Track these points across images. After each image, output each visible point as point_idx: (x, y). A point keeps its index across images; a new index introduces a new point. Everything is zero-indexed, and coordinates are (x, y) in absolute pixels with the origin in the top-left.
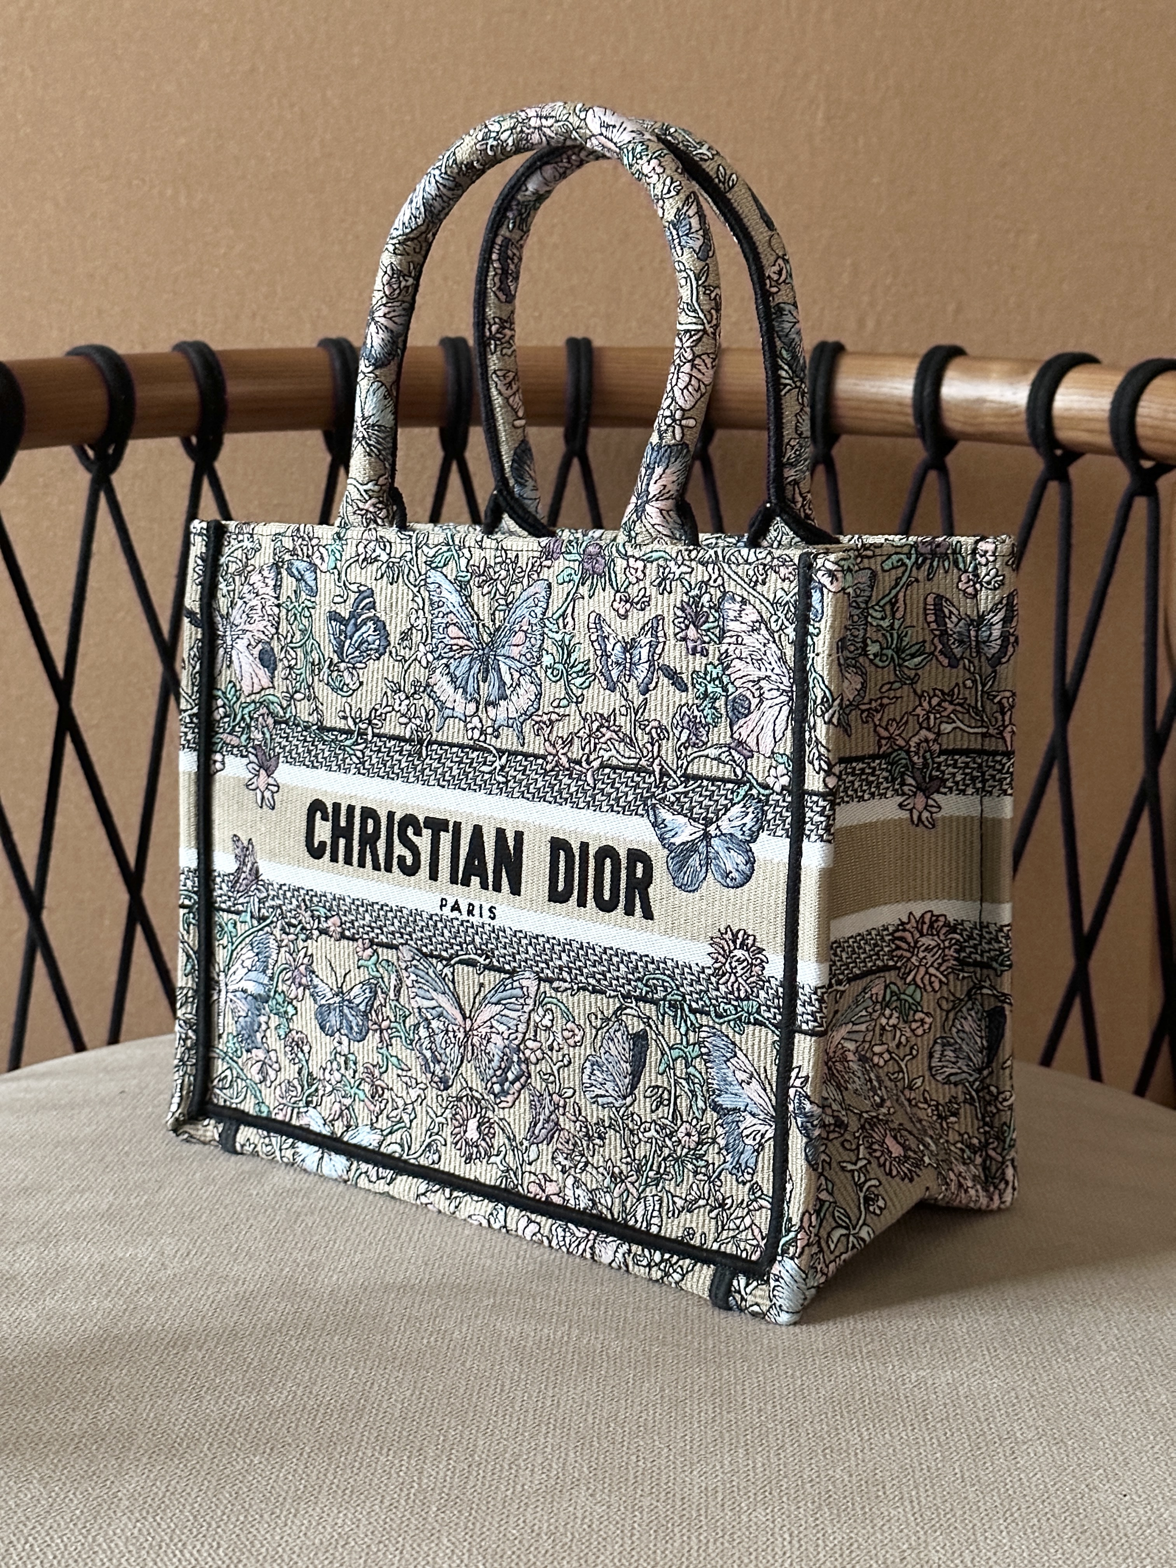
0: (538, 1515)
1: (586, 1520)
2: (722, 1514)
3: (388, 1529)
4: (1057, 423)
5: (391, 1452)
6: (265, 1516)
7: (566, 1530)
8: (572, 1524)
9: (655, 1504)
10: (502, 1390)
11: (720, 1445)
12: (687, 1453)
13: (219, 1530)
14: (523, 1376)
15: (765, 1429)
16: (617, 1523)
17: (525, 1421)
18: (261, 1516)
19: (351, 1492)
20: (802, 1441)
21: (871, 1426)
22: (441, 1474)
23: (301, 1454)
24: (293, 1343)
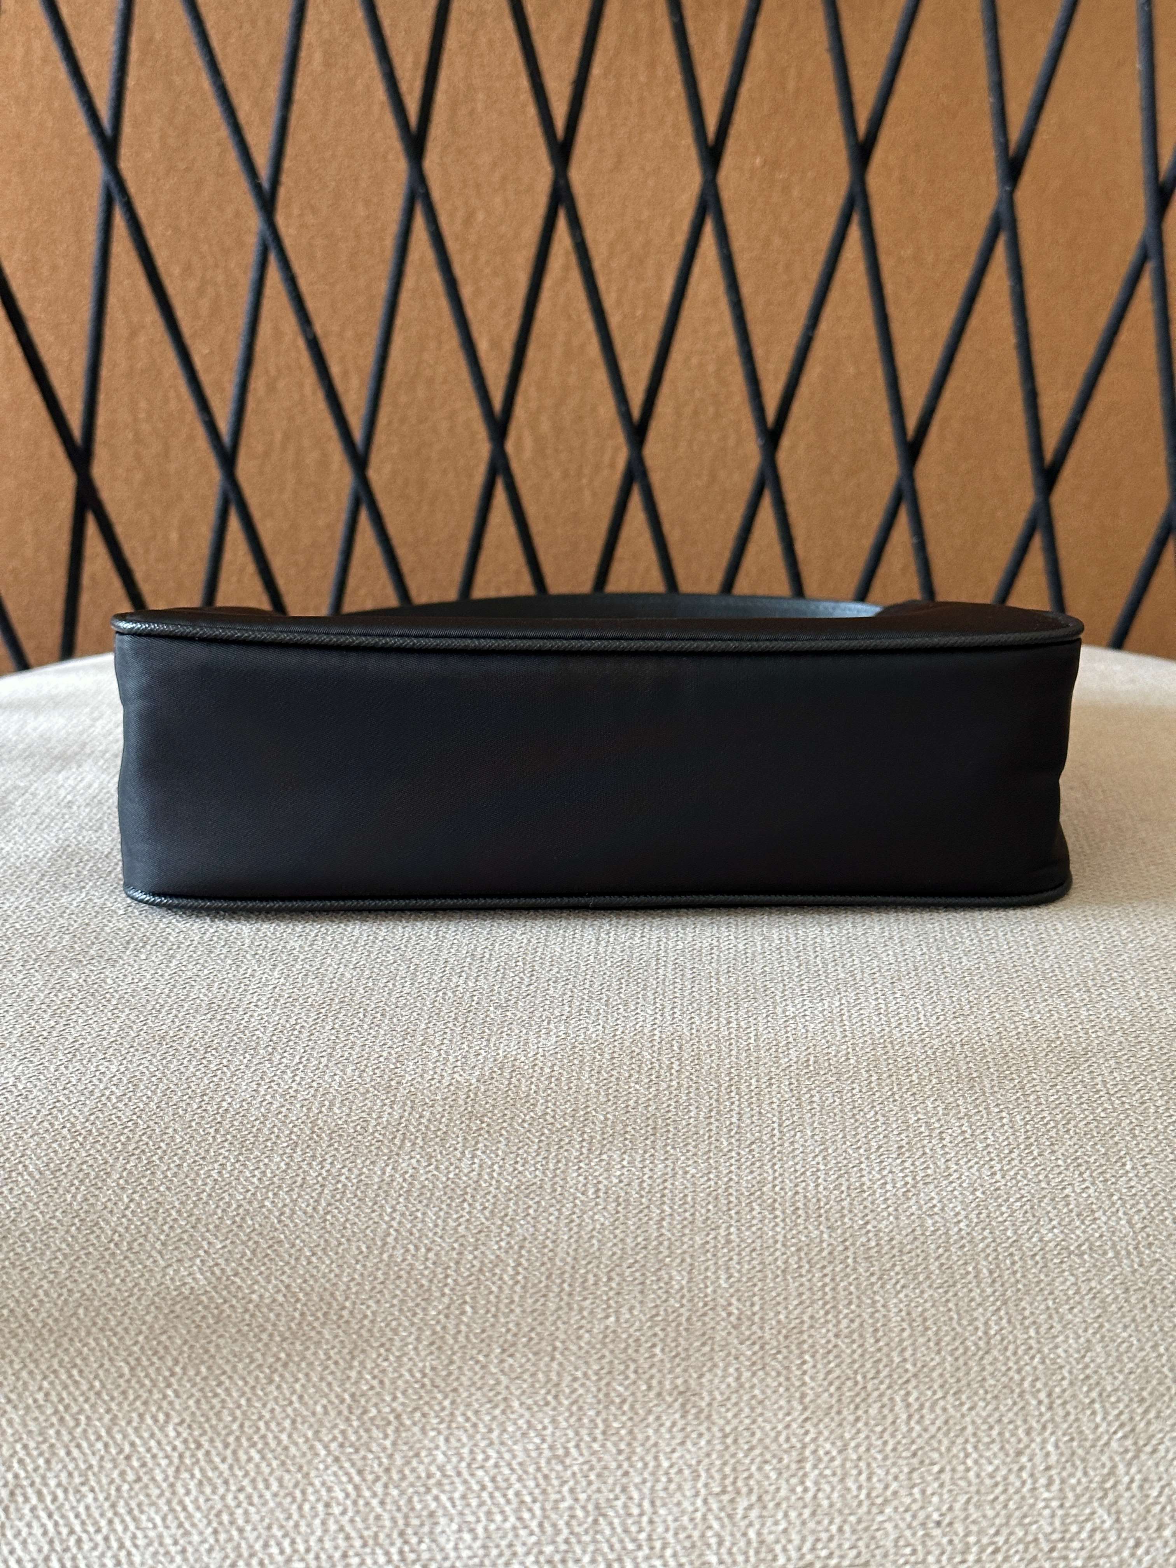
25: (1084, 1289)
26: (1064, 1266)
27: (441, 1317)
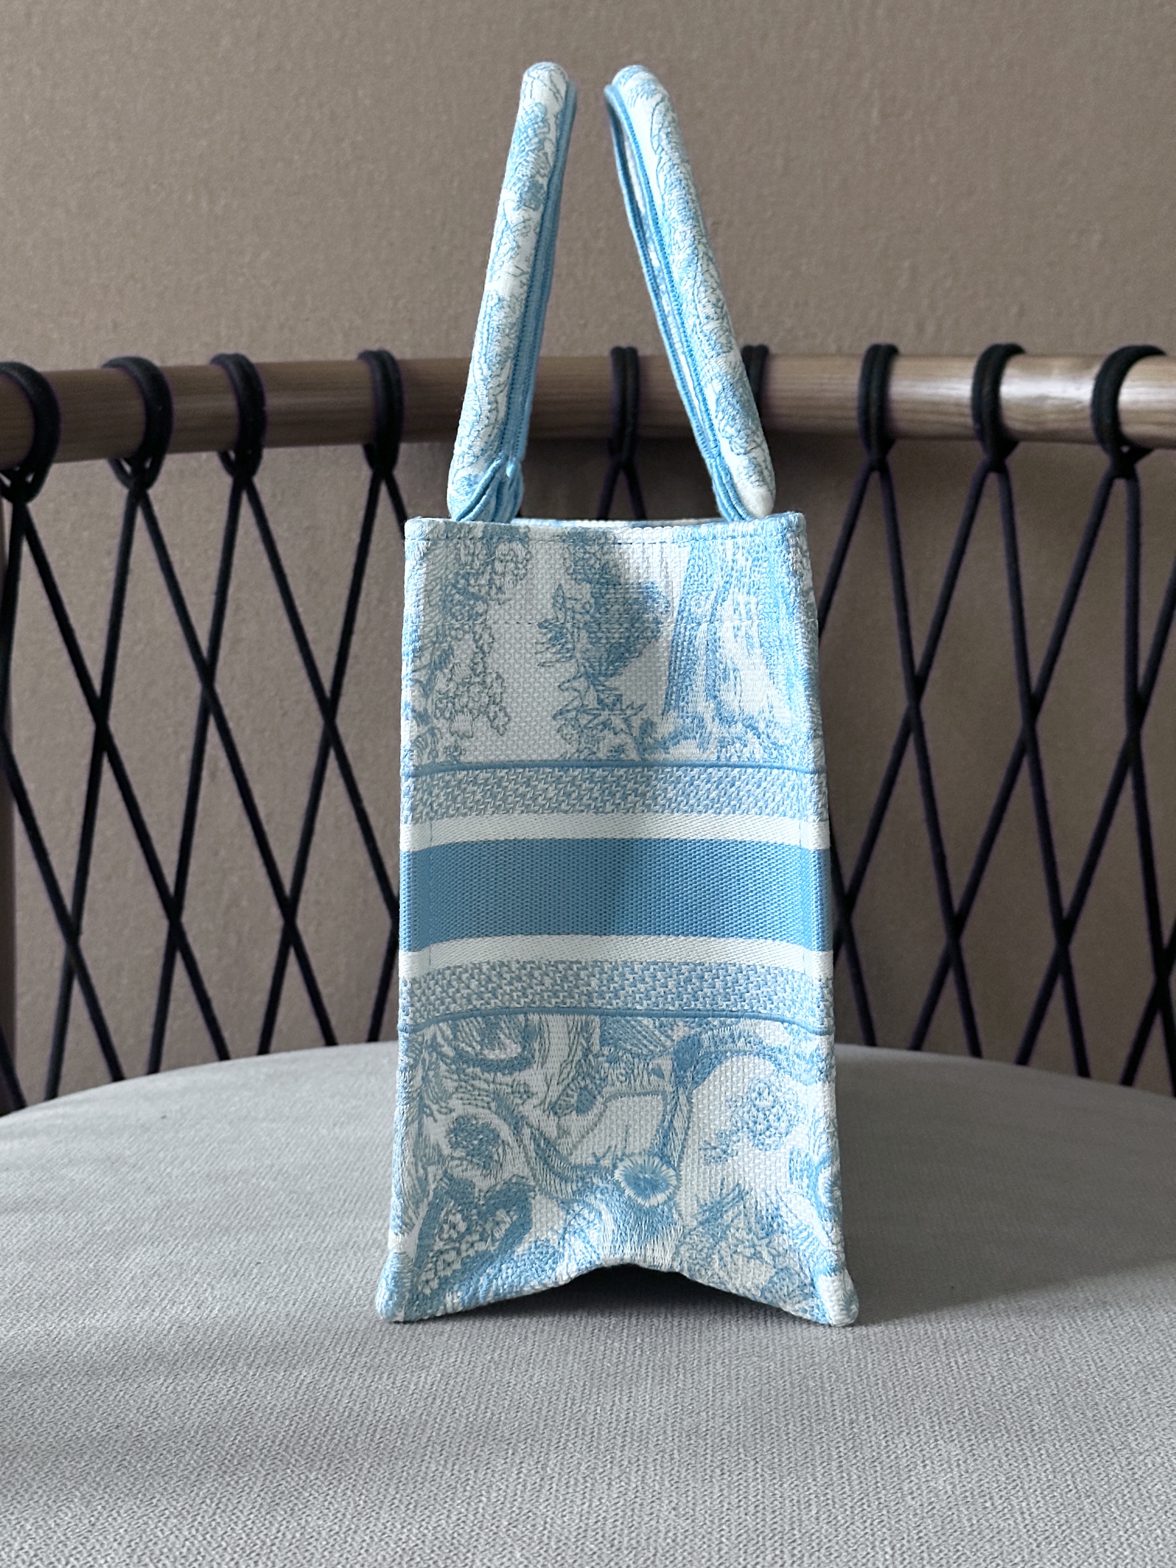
0: (618, 1529)
1: (670, 1534)
3: (457, 1545)
4: (1123, 417)
5: (456, 1467)
6: (324, 1533)
7: (649, 1545)
8: (654, 1538)
9: (744, 1517)
10: (572, 1404)
11: (811, 1457)
12: (776, 1466)
14: (594, 1390)
16: (704, 1537)
17: (599, 1433)
18: (319, 1533)
19: (415, 1506)
20: (899, 1452)
21: (973, 1437)
22: (511, 1487)
23: (360, 1470)
24: (348, 1359)
25: (924, 1487)
26: (912, 1473)
27: (465, 1504)
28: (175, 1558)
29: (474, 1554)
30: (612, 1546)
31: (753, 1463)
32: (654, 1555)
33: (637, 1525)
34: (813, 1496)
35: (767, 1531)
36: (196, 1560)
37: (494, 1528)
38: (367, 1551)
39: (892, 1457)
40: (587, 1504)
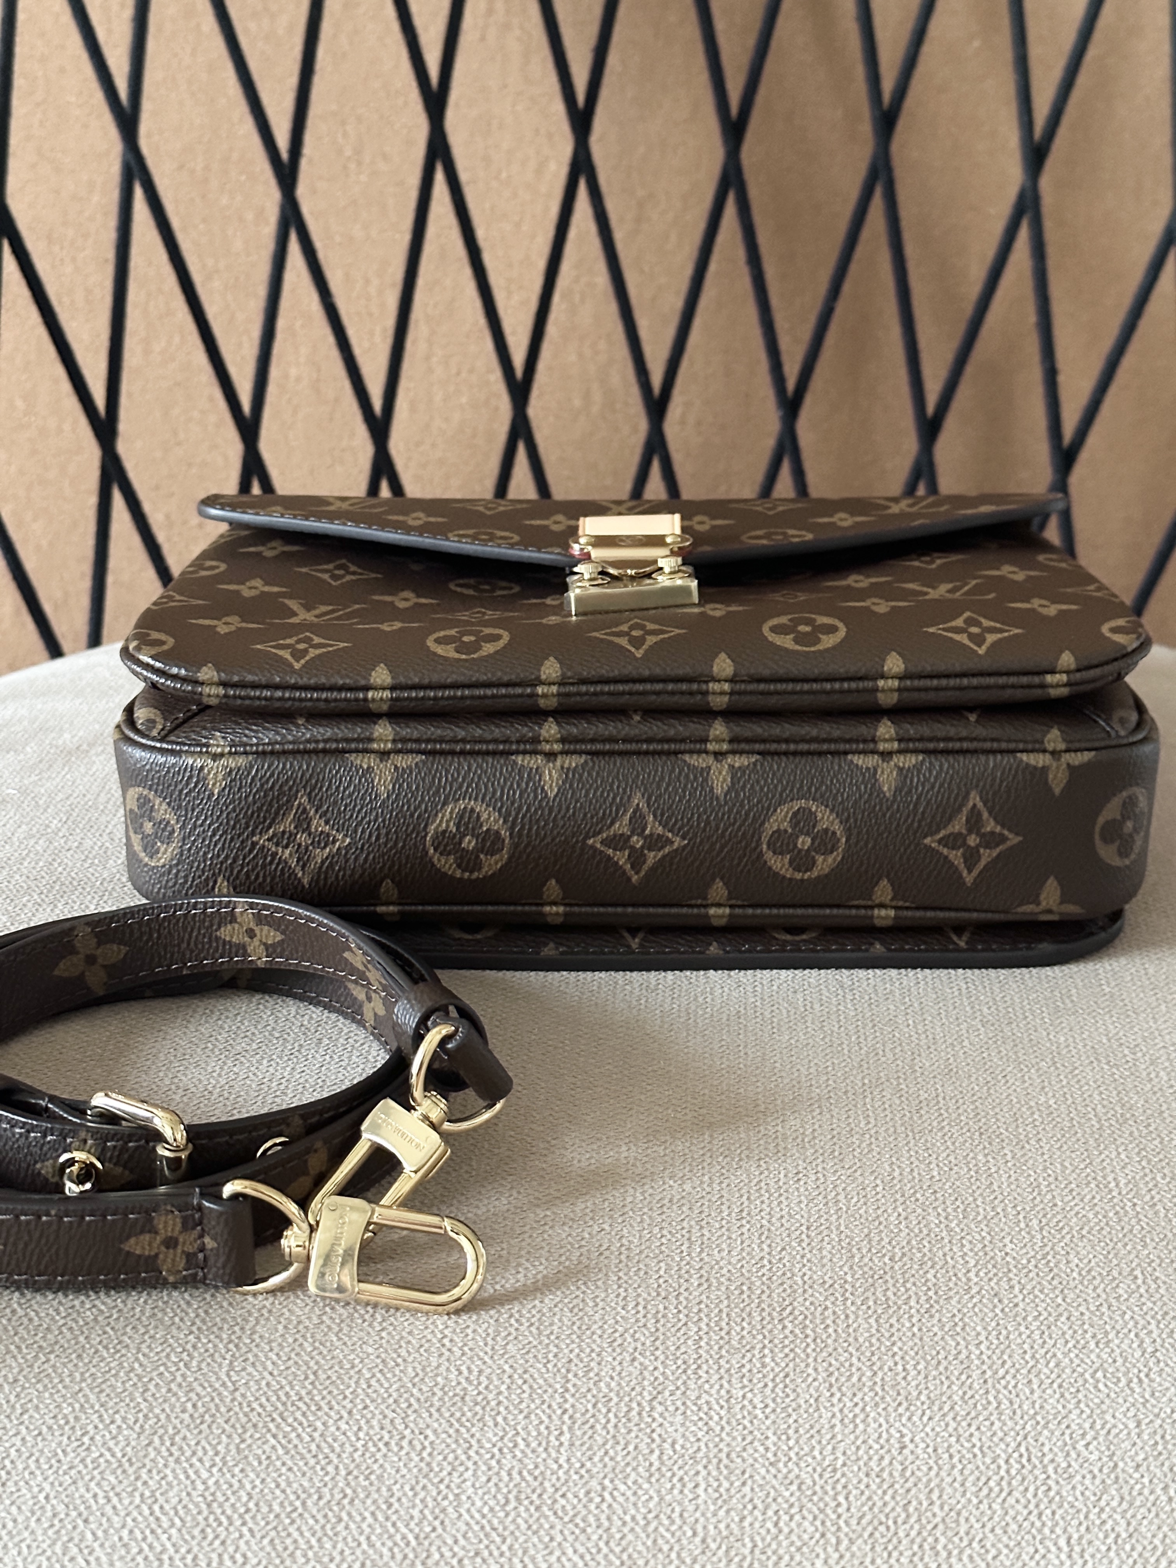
0: (700, 1501)
1: (770, 1513)
2: (963, 1501)
5: (482, 1378)
6: (309, 1503)
8: (749, 1519)
9: (865, 1480)
11: (944, 1363)
12: (899, 1378)
13: (245, 1530)
14: (656, 1230)
15: (1004, 1332)
18: (304, 1503)
19: (430, 1454)
20: (1060, 1355)
21: (1153, 1327)
28: (113, 1547)
29: (510, 1548)
30: (695, 1534)
31: (869, 1374)
32: (752, 1552)
33: (725, 1497)
34: (953, 1440)
35: (899, 1509)
36: (141, 1551)
37: (534, 1497)
38: (368, 1538)
39: (1052, 1365)
40: (657, 1452)
